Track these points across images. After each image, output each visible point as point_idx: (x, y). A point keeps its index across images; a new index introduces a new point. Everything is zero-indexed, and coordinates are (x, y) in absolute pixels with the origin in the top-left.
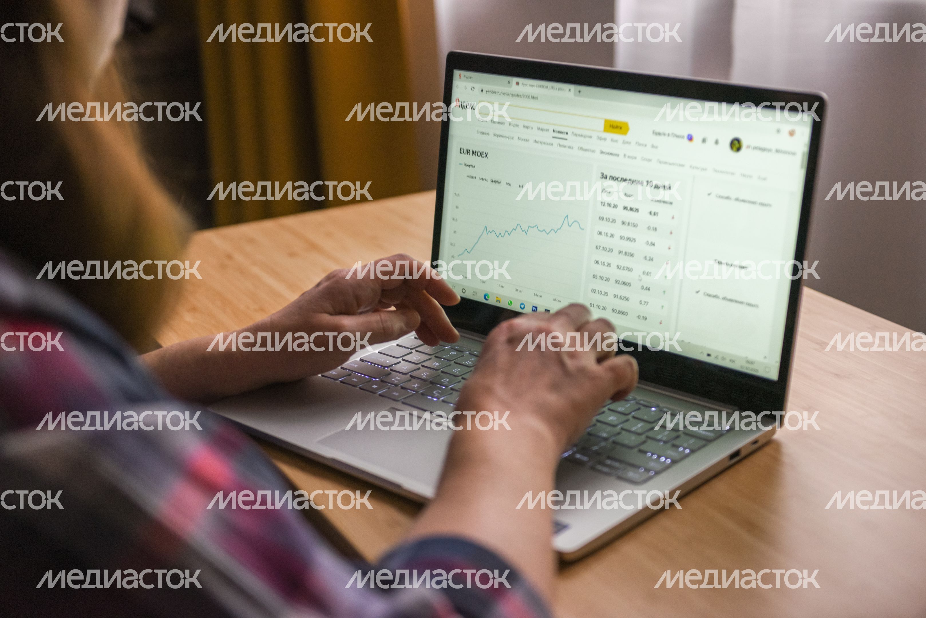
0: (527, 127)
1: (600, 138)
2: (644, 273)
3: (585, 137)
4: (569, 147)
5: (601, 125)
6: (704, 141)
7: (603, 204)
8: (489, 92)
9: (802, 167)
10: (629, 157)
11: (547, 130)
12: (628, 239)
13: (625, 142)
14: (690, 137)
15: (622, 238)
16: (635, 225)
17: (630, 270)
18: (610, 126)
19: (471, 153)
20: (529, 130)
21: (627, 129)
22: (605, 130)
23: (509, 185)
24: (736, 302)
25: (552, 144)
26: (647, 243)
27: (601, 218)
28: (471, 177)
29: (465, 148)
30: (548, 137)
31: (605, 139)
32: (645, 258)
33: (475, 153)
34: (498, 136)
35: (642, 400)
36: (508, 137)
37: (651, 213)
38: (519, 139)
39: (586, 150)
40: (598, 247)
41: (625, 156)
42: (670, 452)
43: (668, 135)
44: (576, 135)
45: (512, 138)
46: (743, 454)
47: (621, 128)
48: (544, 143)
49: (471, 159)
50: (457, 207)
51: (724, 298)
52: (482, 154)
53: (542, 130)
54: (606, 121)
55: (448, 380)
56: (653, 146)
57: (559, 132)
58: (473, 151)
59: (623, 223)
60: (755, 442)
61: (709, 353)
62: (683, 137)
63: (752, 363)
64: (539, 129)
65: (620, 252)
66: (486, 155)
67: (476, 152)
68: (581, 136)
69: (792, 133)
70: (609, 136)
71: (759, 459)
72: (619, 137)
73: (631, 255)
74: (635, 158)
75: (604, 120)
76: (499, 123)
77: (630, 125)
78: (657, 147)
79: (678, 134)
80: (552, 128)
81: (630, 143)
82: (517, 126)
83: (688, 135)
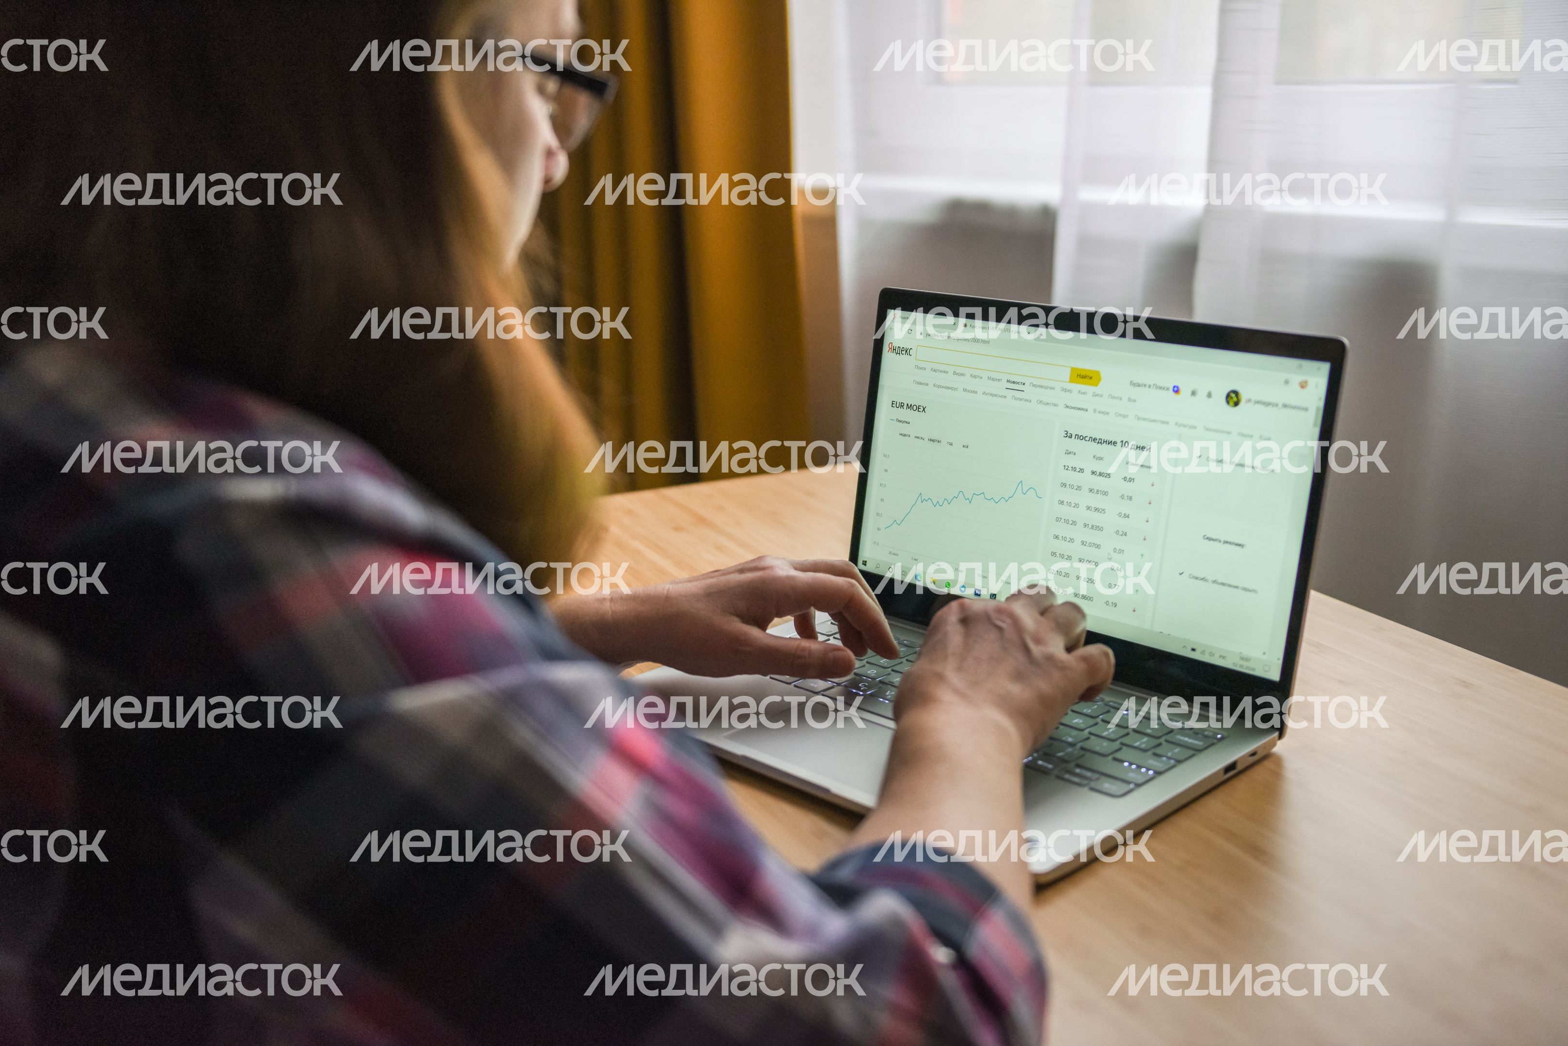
0: (975, 377)
1: (1065, 390)
2: (1115, 550)
3: (1046, 388)
4: (1026, 400)
5: (1066, 374)
6: (1194, 393)
7: (1066, 467)
9: (1315, 425)
10: (1100, 412)
11: (999, 380)
12: (1096, 509)
13: (1095, 395)
14: (1176, 389)
15: (1088, 508)
16: (1105, 493)
17: (1098, 546)
18: (1078, 375)
19: (905, 406)
20: (978, 380)
21: (1099, 379)
22: (1071, 381)
23: (951, 444)
24: (1230, 586)
25: (1005, 397)
26: (1120, 515)
27: (1064, 485)
28: (905, 435)
29: (899, 400)
30: (1000, 388)
31: (1070, 391)
32: (1117, 532)
33: (910, 407)
34: (939, 387)
35: (1111, 701)
36: (952, 389)
37: (1125, 479)
38: (965, 390)
39: (1047, 404)
40: (1058, 519)
41: (1095, 411)
42: (1152, 762)
43: (1150, 386)
44: (1034, 386)
45: (956, 389)
46: (1240, 767)
47: (1091, 378)
48: (996, 395)
49: (905, 414)
50: (886, 471)
51: (1215, 582)
52: (918, 408)
53: (993, 380)
54: (1073, 369)
55: (875, 672)
56: (1129, 400)
57: (1014, 382)
58: (908, 404)
59: (1091, 490)
60: (1253, 754)
61: (1194, 647)
62: (1168, 389)
63: (1247, 660)
64: (989, 378)
65: (1085, 525)
66: (924, 410)
67: (911, 405)
68: (1041, 387)
69: (1303, 385)
70: (1076, 387)
71: (1259, 774)
72: (1089, 389)
73: (1099, 528)
74: (1108, 413)
75: (1070, 369)
76: (941, 371)
77: (1102, 375)
78: (1135, 401)
79: (1161, 385)
80: (1005, 378)
81: (1102, 396)
82: (962, 375)
83: (1174, 387)
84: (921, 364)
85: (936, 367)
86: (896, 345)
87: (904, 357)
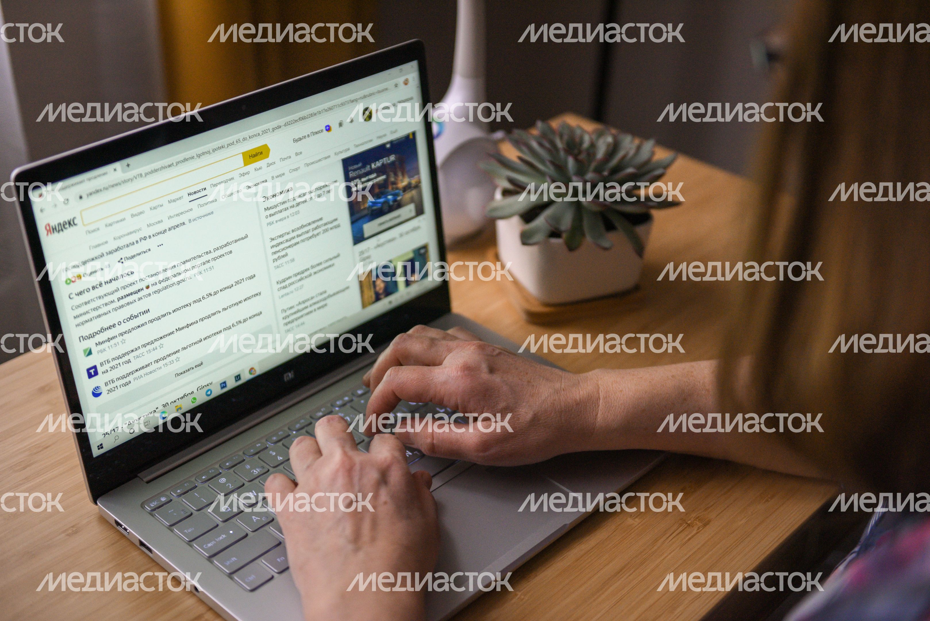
0: (155, 208)
1: (243, 175)
3: (226, 181)
5: (240, 161)
6: (341, 125)
8: (91, 194)
10: (278, 177)
11: (180, 198)
13: (269, 165)
14: (327, 128)
18: (250, 157)
20: (159, 209)
21: (268, 150)
22: (246, 164)
25: (191, 210)
30: (183, 205)
31: (248, 173)
34: (122, 237)
36: (134, 232)
38: (149, 225)
41: (273, 178)
43: (308, 136)
44: (215, 185)
45: (139, 230)
47: (261, 153)
48: (182, 213)
53: (174, 201)
54: (244, 154)
56: (297, 154)
57: (195, 193)
62: (322, 131)
64: (168, 202)
69: (406, 83)
70: (251, 167)
72: (262, 163)
74: (283, 174)
75: (241, 154)
76: (117, 222)
77: (269, 146)
78: (301, 153)
79: (316, 131)
80: (185, 193)
81: (274, 163)
82: (141, 213)
83: (326, 127)
84: (91, 228)
85: (109, 221)
86: (54, 222)
87: (69, 231)
